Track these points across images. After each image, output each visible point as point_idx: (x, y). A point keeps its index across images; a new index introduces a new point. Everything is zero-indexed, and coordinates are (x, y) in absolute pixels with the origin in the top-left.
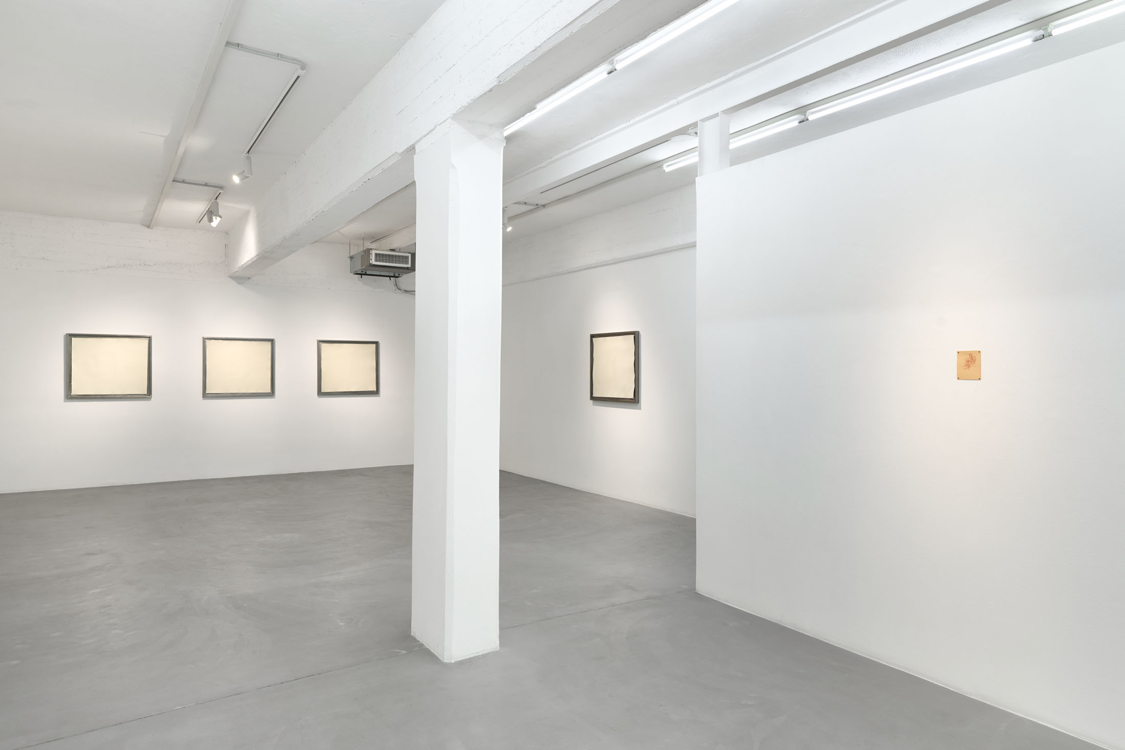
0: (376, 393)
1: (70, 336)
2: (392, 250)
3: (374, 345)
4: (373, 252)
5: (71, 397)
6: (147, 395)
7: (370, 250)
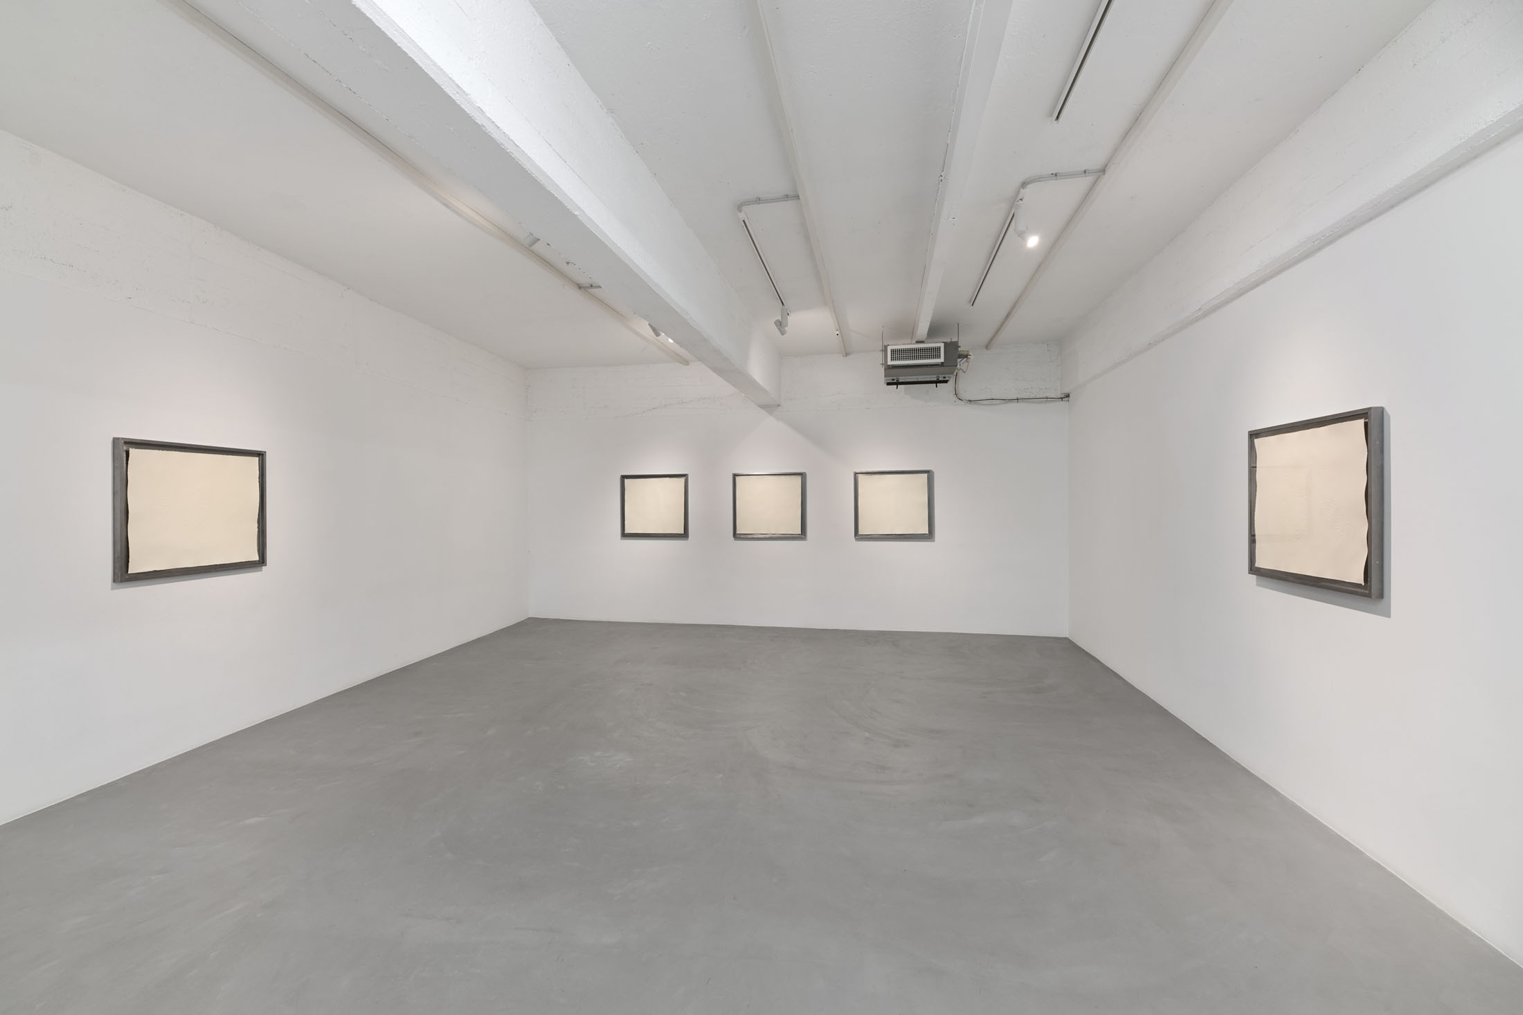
0: (929, 536)
1: (624, 477)
2: (918, 342)
3: (926, 475)
4: (889, 349)
5: (625, 535)
6: (685, 535)
7: (886, 347)
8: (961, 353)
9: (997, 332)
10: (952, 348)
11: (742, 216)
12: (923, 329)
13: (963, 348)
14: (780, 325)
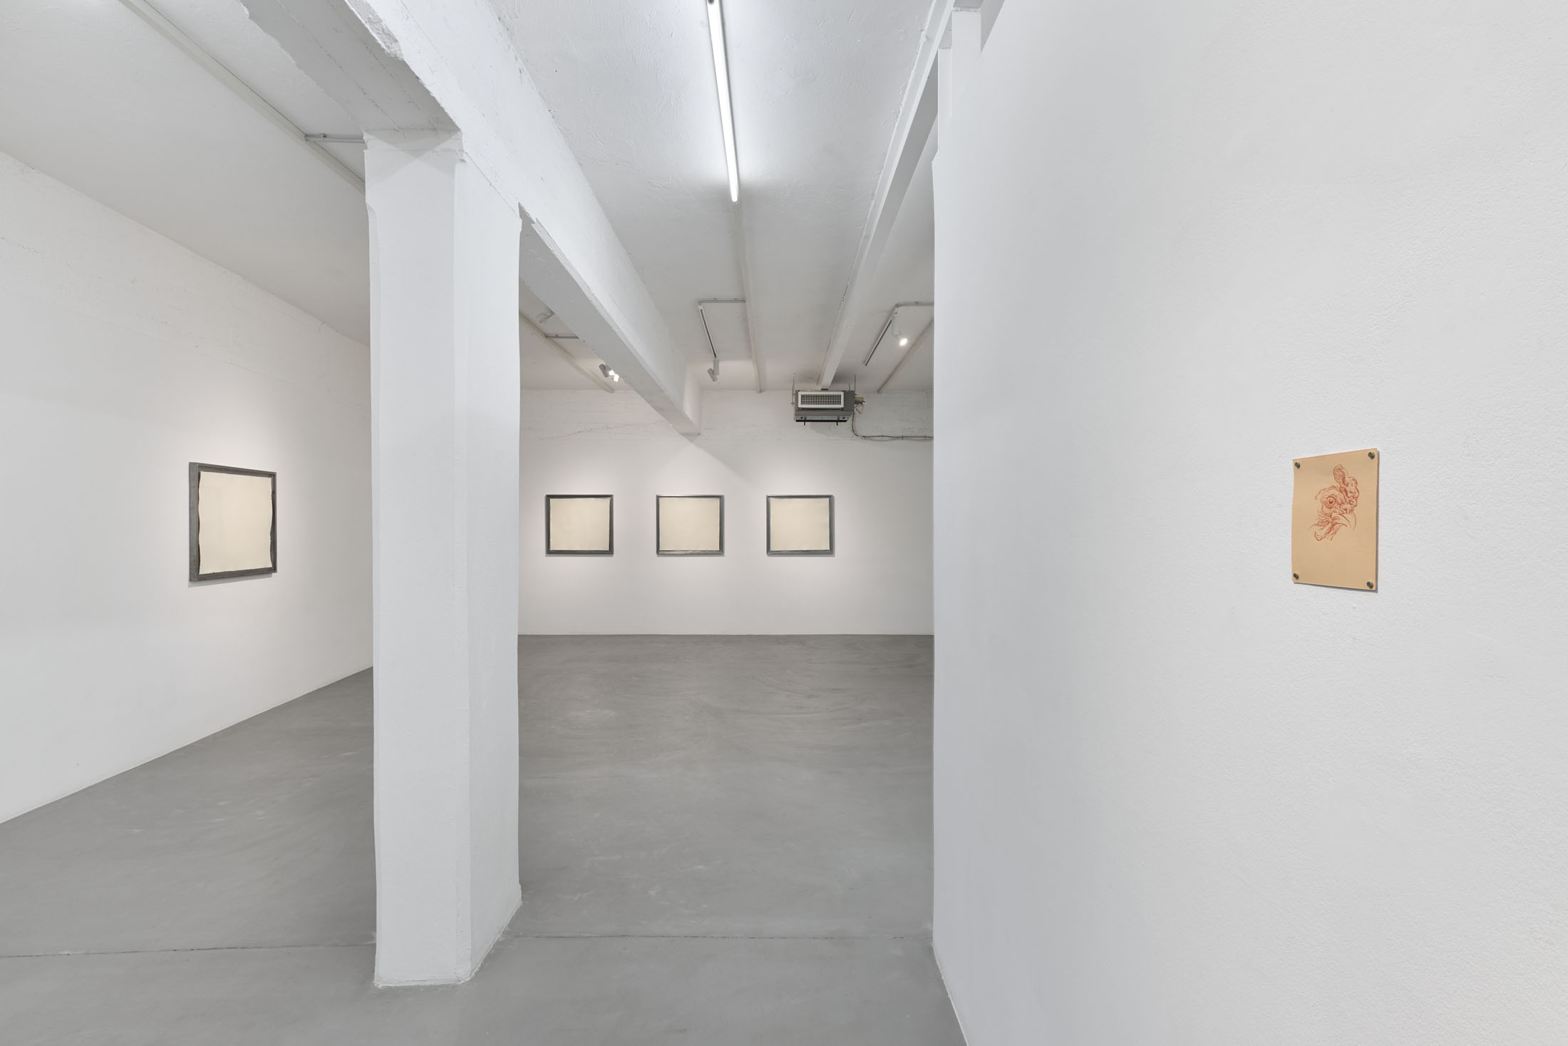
0: (830, 552)
1: (549, 497)
2: (823, 390)
3: (828, 499)
4: (800, 394)
5: (550, 552)
6: (610, 552)
7: (797, 392)
8: (858, 399)
9: (886, 382)
10: (850, 395)
11: (700, 307)
12: (827, 380)
13: (859, 395)
14: (713, 373)
